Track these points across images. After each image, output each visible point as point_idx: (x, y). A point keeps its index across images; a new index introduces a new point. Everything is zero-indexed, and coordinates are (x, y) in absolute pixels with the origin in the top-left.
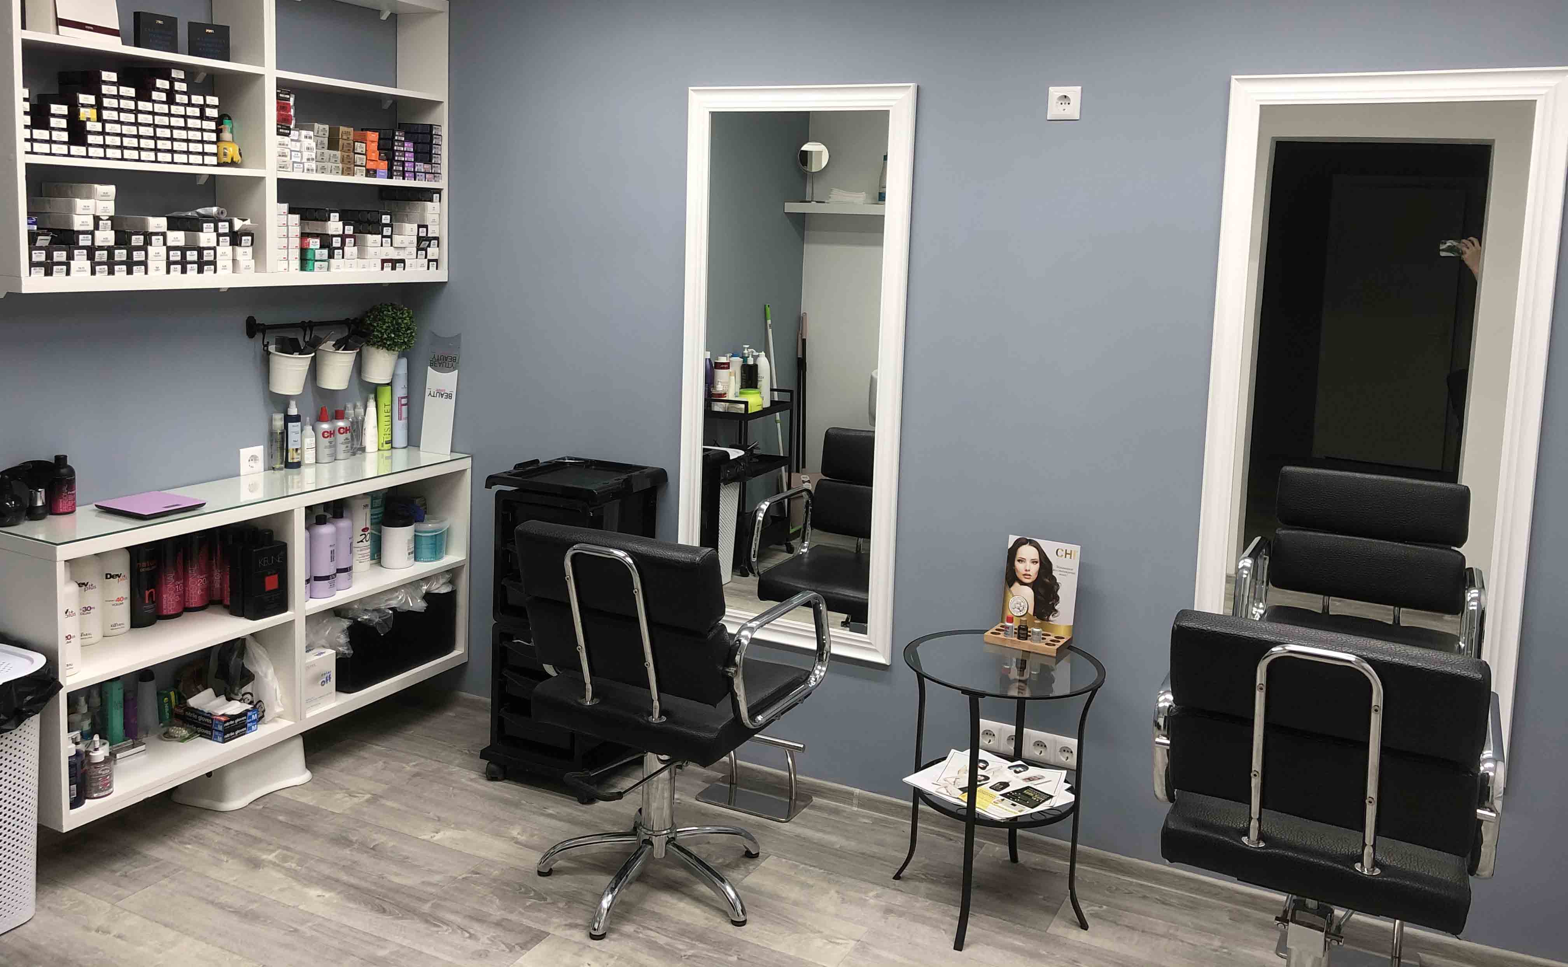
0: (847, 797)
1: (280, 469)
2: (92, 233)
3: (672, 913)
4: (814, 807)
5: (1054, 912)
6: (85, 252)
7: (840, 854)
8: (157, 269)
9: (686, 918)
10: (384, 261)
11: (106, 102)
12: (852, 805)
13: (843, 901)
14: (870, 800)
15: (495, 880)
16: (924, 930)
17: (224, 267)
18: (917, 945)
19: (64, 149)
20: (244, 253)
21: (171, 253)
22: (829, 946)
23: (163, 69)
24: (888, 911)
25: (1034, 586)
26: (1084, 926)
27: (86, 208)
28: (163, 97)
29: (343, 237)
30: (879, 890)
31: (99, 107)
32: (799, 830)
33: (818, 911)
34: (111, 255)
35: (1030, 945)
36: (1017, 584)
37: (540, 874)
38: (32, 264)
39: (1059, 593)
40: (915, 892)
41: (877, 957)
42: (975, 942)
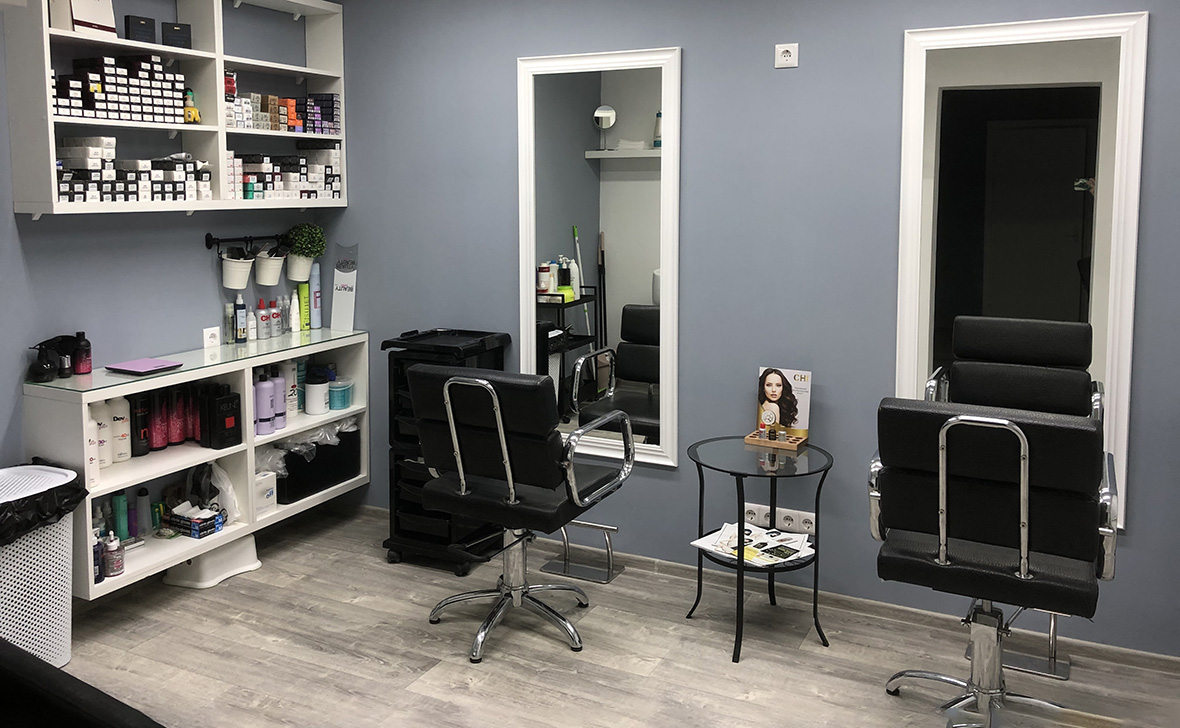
0: (650, 565)
1: (232, 343)
2: (100, 171)
3: (529, 645)
4: (626, 573)
5: (803, 636)
6: (96, 185)
7: (648, 603)
8: (145, 197)
9: (537, 647)
10: (302, 192)
11: (108, 79)
12: (653, 570)
13: (651, 633)
14: (667, 566)
15: (399, 628)
16: (711, 650)
17: (191, 196)
18: (706, 660)
19: (80, 112)
20: (205, 186)
21: (155, 185)
22: (643, 662)
23: (146, 56)
24: (684, 639)
25: (778, 402)
26: (826, 644)
27: (96, 154)
28: (146, 75)
29: (273, 174)
30: (676, 625)
31: (103, 82)
32: (616, 589)
33: (633, 640)
34: (113, 188)
35: (786, 658)
36: (767, 402)
37: (432, 622)
38: (60, 194)
39: (797, 407)
40: (703, 626)
41: (677, 668)
42: (748, 656)
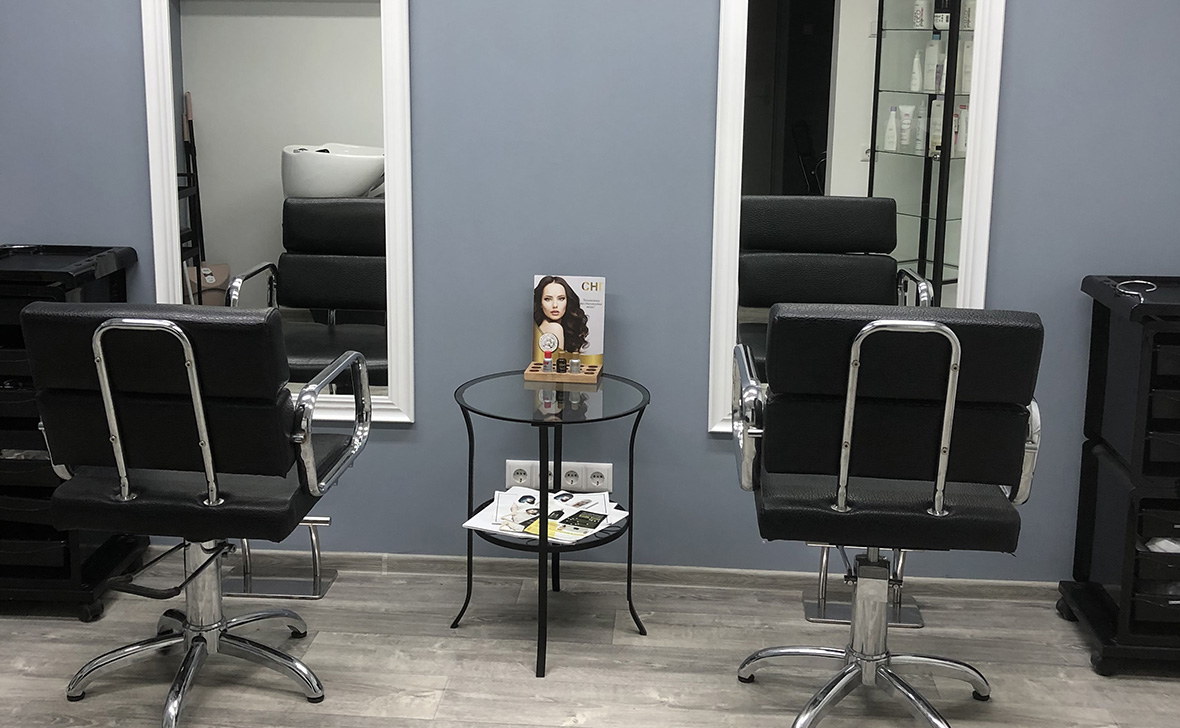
0: (377, 564)
3: (242, 706)
4: (341, 580)
5: (610, 626)
7: (388, 616)
9: (256, 707)
12: (381, 570)
13: (413, 658)
14: (400, 561)
16: (502, 666)
18: (501, 681)
22: (418, 701)
24: (460, 657)
25: (562, 321)
26: (643, 632)
30: (442, 641)
32: (336, 603)
33: (392, 672)
35: (603, 659)
36: (545, 322)
37: (71, 698)
40: (477, 635)
41: (469, 699)
42: (554, 666)
